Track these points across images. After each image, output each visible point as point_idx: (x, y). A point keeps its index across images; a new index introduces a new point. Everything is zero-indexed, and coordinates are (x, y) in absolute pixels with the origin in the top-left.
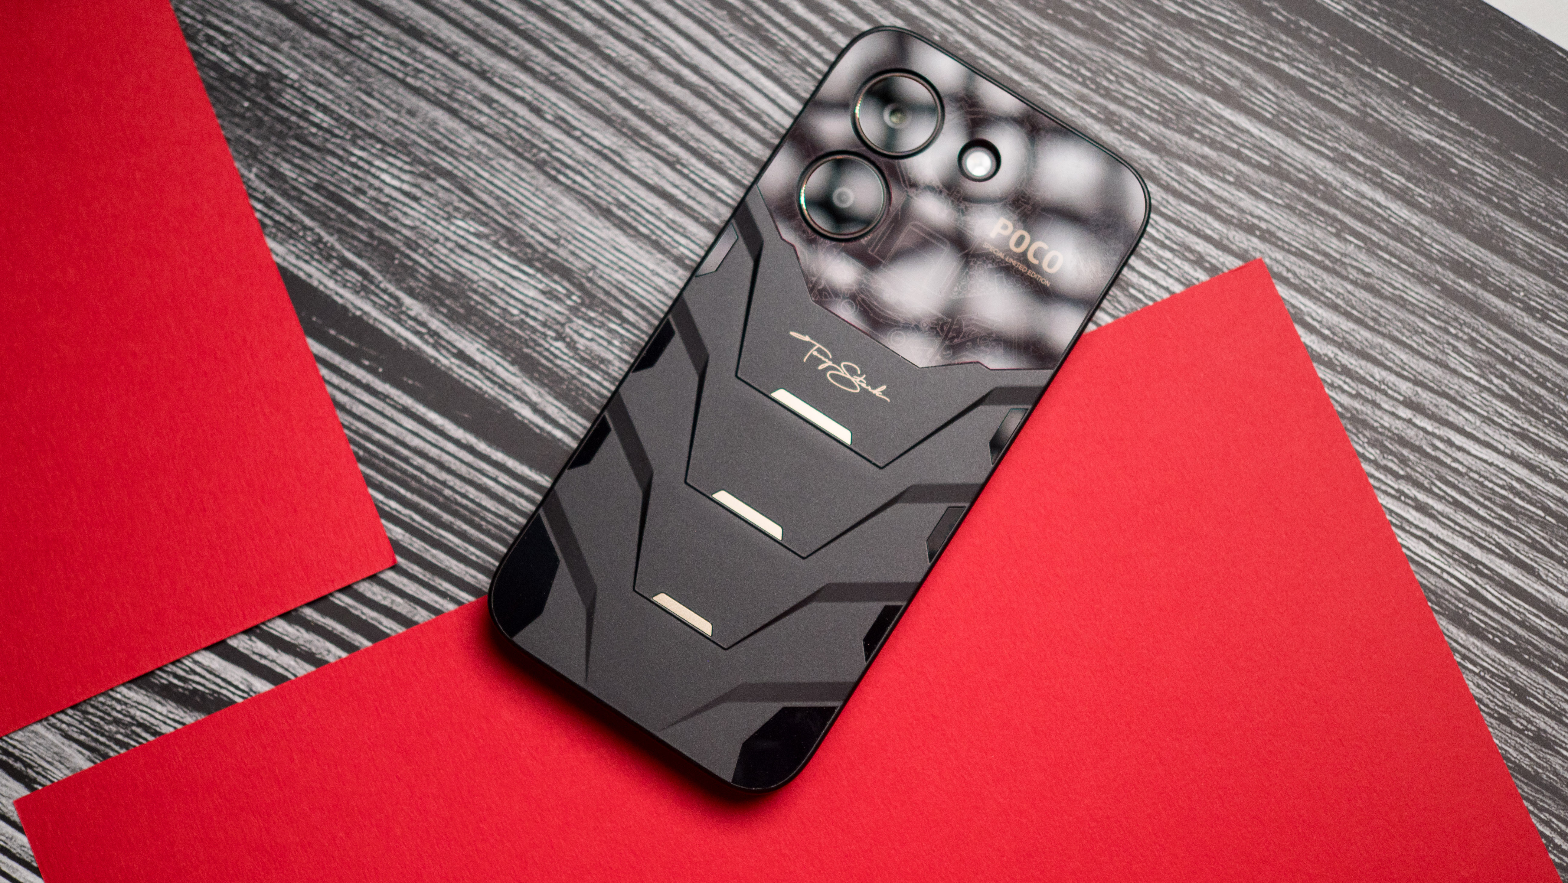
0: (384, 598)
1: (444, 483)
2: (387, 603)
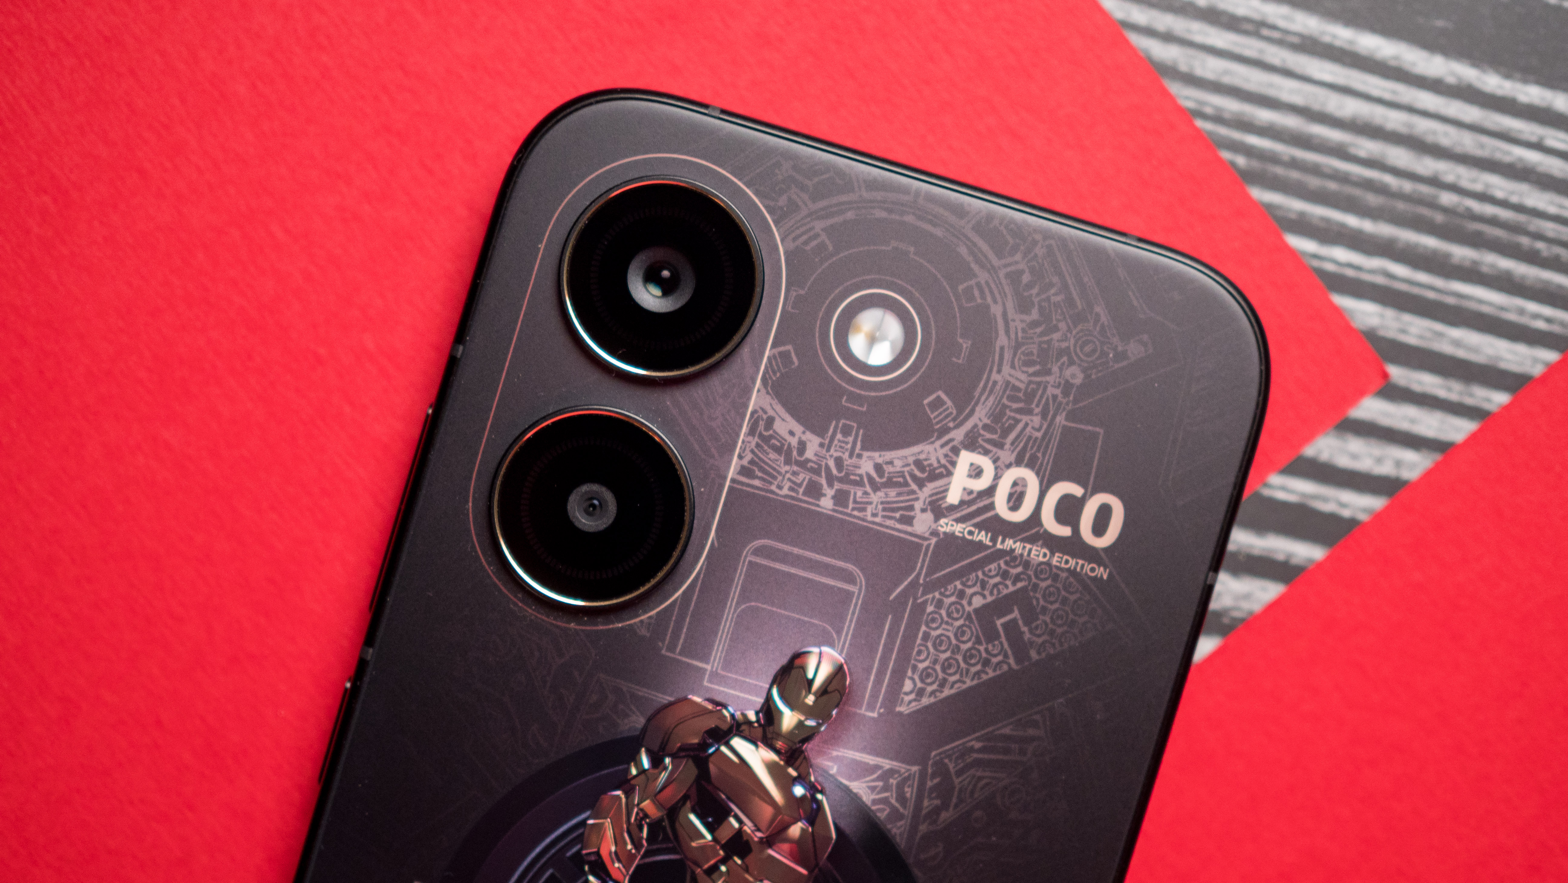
0: (1379, 460)
1: (1434, 181)
2: (1386, 469)
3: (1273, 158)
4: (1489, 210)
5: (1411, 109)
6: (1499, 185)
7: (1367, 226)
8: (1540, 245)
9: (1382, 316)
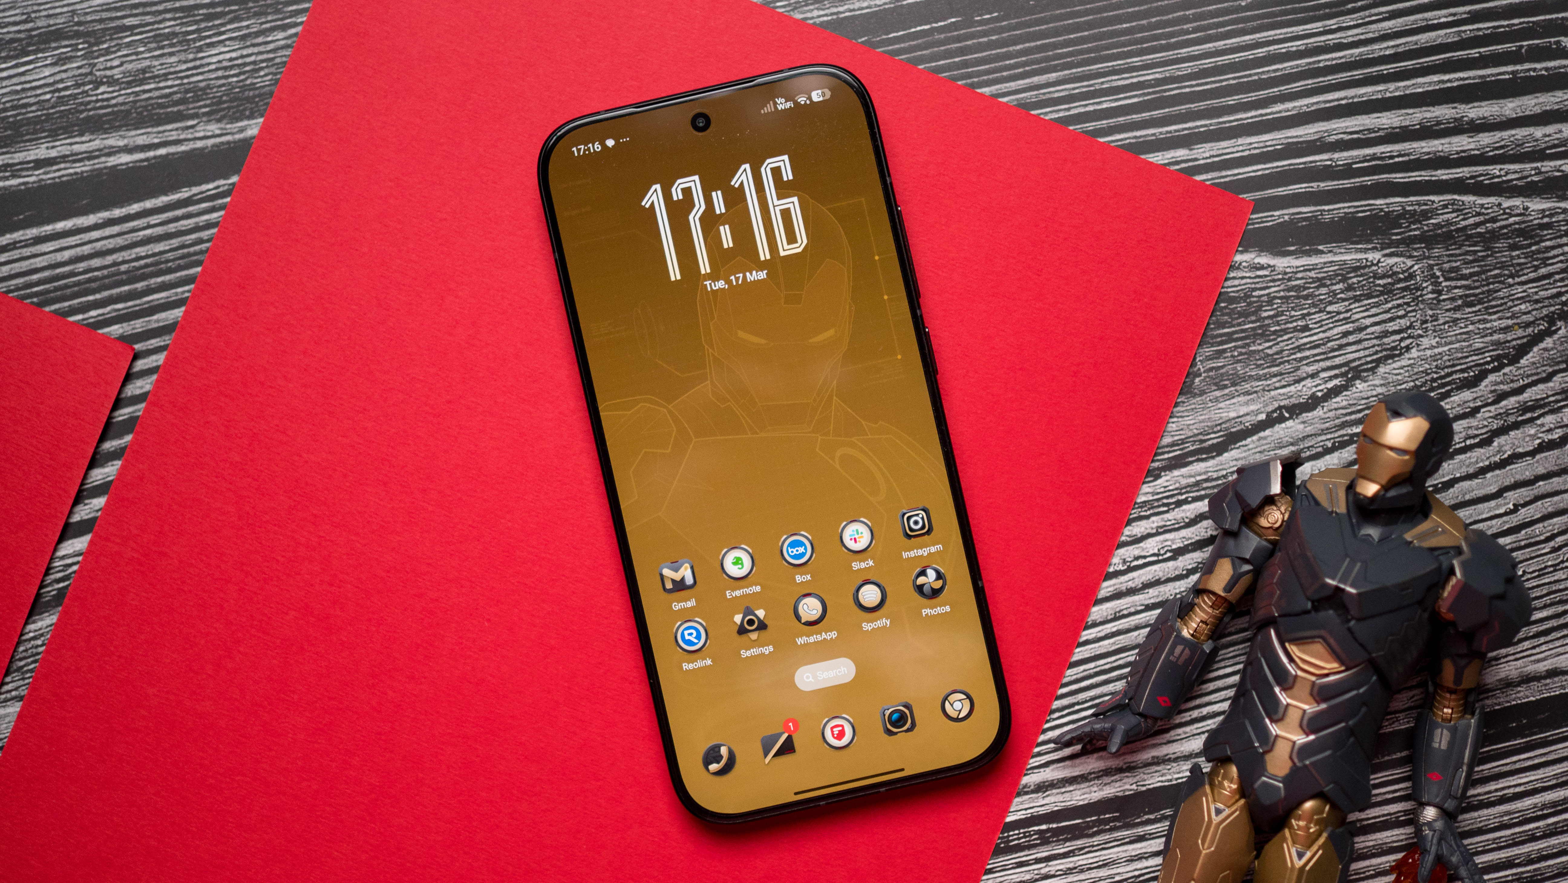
3: (48, 291)
4: (142, 262)
5: (90, 242)
6: (141, 251)
7: (98, 296)
8: (170, 264)
9: (122, 327)
